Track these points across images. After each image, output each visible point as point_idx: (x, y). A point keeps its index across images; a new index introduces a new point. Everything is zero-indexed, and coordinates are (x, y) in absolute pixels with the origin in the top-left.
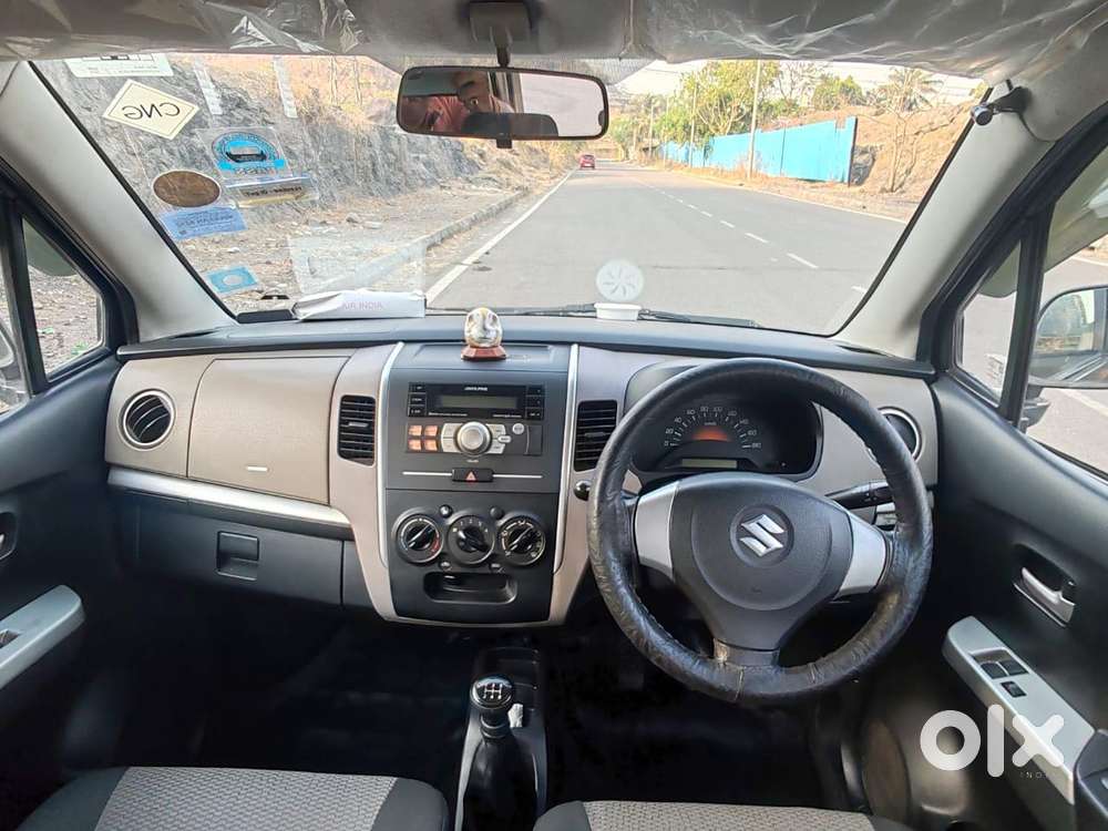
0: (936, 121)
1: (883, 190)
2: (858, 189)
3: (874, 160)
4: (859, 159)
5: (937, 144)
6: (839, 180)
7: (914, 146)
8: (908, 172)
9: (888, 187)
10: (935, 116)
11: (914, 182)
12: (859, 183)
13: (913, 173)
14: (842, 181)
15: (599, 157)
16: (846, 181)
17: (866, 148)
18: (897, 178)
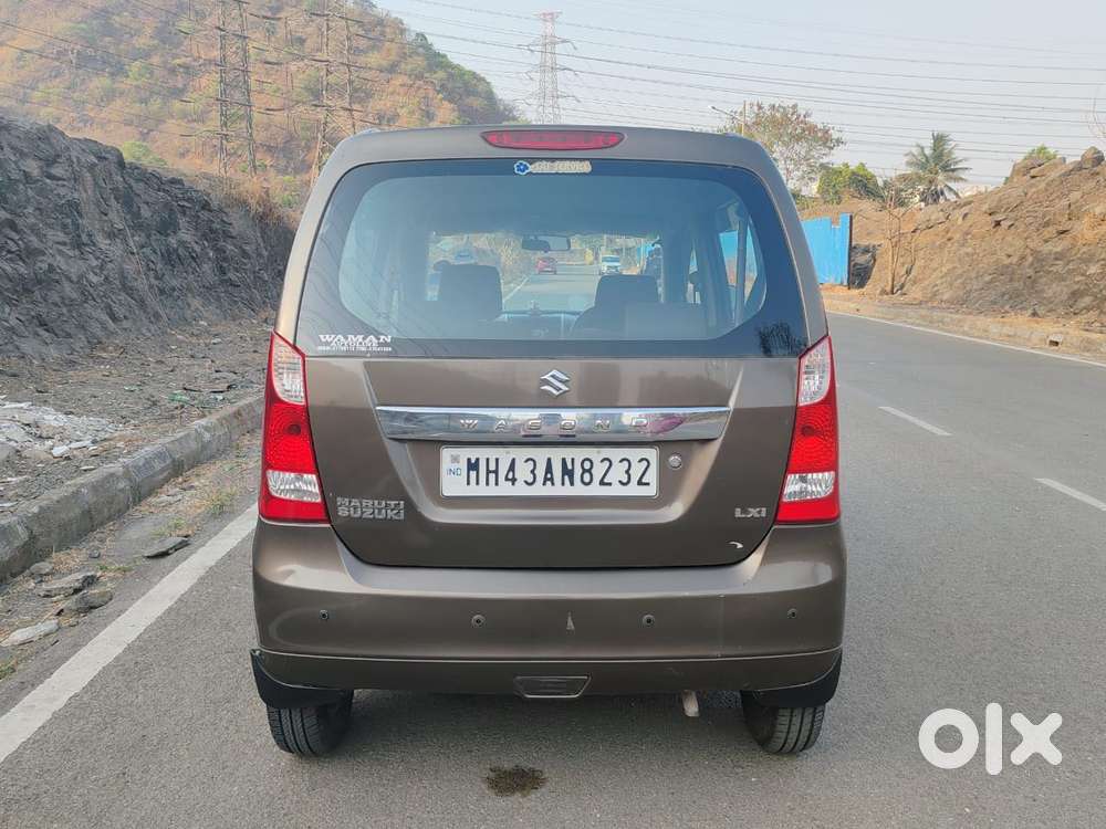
0: (933, 218)
1: (884, 292)
2: (857, 291)
3: (875, 260)
4: (861, 259)
5: (934, 243)
6: (839, 282)
7: (913, 245)
8: (908, 272)
9: (888, 289)
10: (933, 212)
11: (915, 283)
12: (861, 285)
13: (913, 273)
14: (841, 284)
15: (562, 259)
16: (845, 283)
17: (868, 246)
18: (897, 278)
